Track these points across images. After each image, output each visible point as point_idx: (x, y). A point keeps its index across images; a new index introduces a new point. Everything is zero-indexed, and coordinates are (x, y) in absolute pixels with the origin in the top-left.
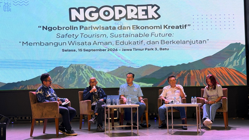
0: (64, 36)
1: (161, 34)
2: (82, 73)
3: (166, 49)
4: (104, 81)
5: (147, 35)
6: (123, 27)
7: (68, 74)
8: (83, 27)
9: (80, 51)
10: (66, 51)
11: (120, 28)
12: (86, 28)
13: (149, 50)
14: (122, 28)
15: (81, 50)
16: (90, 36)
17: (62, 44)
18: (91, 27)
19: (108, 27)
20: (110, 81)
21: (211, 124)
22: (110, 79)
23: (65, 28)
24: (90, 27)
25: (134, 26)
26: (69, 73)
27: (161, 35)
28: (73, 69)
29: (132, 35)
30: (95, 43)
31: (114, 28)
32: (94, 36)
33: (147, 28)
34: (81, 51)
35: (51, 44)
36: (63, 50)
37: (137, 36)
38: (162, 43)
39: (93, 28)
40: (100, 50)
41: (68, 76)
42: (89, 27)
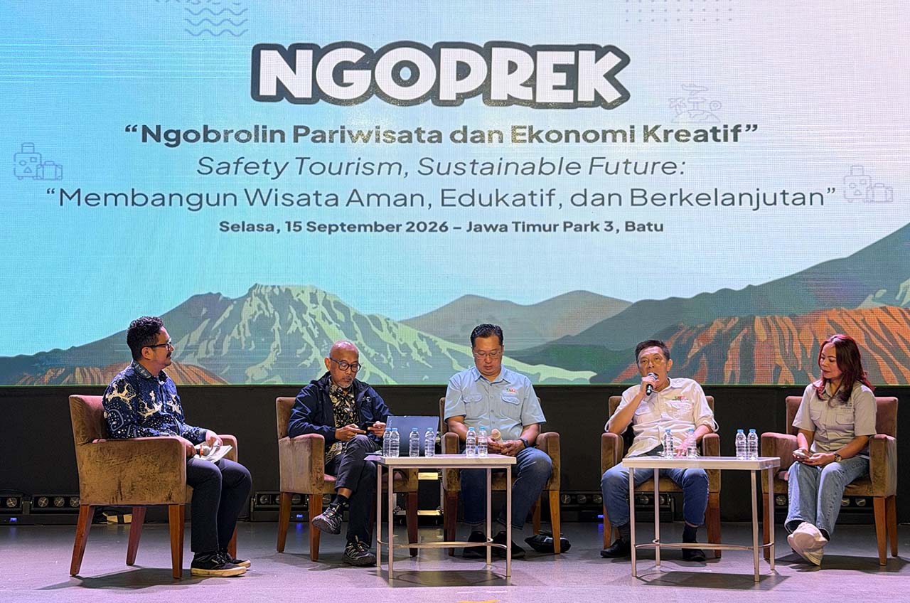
0: (229, 167)
1: (634, 164)
2: (299, 321)
3: (652, 228)
4: (390, 356)
5: (573, 168)
6: (473, 133)
7: (241, 324)
8: (307, 130)
9: (294, 230)
10: (235, 228)
11: (459, 137)
12: (320, 137)
13: (581, 230)
14: (469, 136)
15: (297, 226)
16: (335, 170)
17: (222, 199)
18: (340, 130)
19: (410, 134)
20: (416, 356)
21: (820, 546)
22: (412, 347)
23: (231, 136)
24: (337, 132)
25: (521, 127)
26: (245, 321)
27: (631, 168)
28: (263, 306)
29: (508, 164)
30: (355, 197)
31: (437, 137)
32: (353, 168)
33: (572, 136)
34: (297, 228)
35: (176, 199)
36: (224, 226)
37: (529, 169)
38: (636, 201)
39: (346, 133)
40: (376, 227)
41: (241, 333)
42: (332, 133)
